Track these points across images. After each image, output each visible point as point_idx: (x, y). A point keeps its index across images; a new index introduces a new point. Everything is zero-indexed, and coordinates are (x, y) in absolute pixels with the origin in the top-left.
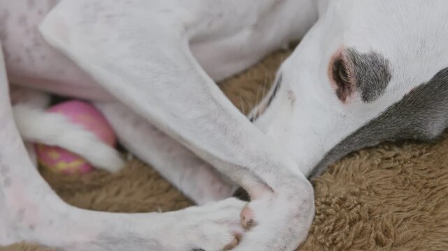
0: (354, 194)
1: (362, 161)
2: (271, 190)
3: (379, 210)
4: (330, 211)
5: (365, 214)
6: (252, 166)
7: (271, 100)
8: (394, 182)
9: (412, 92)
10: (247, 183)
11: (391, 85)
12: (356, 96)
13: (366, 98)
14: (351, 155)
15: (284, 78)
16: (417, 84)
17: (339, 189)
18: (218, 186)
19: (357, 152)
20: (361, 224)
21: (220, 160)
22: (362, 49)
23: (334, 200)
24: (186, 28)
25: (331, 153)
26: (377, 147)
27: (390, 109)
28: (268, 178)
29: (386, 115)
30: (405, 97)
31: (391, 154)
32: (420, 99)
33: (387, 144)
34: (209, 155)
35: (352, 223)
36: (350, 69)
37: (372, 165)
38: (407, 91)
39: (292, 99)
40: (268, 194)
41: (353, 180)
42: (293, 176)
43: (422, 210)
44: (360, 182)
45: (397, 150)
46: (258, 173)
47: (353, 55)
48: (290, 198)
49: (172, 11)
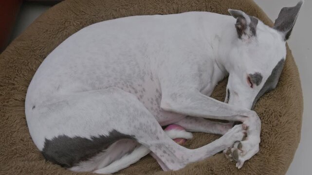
1: (262, 101)
2: (247, 117)
3: (275, 109)
4: (264, 115)
5: (273, 111)
6: (239, 114)
7: (228, 97)
8: (274, 101)
9: (268, 79)
10: (239, 119)
11: (263, 79)
12: (255, 85)
13: (258, 85)
15: (230, 90)
16: (269, 76)
17: (261, 110)
18: (225, 127)
19: (259, 99)
20: (273, 114)
21: (228, 117)
22: (253, 73)
23: (263, 112)
25: (254, 102)
27: (264, 85)
28: (245, 114)
29: (264, 87)
31: (267, 95)
32: (270, 80)
33: (266, 93)
34: (225, 117)
35: (271, 115)
36: (251, 79)
37: (266, 100)
39: (236, 94)
40: (246, 119)
41: (264, 106)
43: (285, 104)
44: (266, 105)
45: (269, 94)
46: (241, 114)
47: (251, 75)
48: (253, 116)
49: (192, 87)
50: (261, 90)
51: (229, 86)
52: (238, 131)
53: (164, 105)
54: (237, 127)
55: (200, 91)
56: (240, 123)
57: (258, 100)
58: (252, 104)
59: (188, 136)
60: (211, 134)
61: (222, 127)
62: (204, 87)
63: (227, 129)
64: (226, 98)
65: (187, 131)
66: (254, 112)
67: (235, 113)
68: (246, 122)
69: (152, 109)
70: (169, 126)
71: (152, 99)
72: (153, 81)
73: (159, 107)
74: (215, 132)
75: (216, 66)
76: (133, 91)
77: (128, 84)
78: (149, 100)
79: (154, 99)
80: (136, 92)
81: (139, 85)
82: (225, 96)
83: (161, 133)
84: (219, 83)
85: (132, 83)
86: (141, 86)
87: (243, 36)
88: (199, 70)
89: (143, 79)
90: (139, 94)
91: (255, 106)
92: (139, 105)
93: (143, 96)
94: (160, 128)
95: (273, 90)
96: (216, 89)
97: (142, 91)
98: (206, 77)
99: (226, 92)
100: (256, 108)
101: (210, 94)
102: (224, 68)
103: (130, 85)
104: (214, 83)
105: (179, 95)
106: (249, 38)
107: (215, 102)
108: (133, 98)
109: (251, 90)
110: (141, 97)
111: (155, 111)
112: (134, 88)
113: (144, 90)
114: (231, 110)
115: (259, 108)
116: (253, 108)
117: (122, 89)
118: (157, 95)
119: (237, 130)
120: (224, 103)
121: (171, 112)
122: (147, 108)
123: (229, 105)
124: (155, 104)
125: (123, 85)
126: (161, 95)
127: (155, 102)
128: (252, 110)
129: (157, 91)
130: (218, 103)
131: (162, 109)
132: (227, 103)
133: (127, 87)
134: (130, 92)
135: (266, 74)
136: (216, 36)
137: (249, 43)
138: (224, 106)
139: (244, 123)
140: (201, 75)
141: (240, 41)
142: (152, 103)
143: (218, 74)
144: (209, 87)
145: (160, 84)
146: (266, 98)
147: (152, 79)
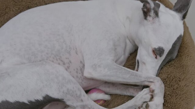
0: (169, 75)
1: (165, 68)
2: (153, 82)
3: (176, 75)
4: (167, 80)
5: (174, 77)
6: (146, 80)
7: (138, 66)
8: (174, 69)
9: (169, 51)
11: (165, 52)
12: (158, 57)
13: (160, 56)
14: (162, 69)
15: (139, 60)
16: (169, 49)
17: (164, 76)
18: (136, 90)
19: (163, 67)
20: (174, 79)
21: (138, 82)
22: (157, 47)
23: (166, 78)
24: (113, 60)
25: (158, 70)
26: (166, 64)
27: (166, 56)
28: (151, 80)
29: (166, 58)
30: (168, 53)
31: (170, 64)
32: (171, 52)
33: (168, 62)
34: (135, 82)
35: (172, 80)
37: (168, 68)
38: (168, 51)
39: (144, 63)
41: (166, 73)
42: (155, 78)
43: (183, 71)
44: (168, 72)
45: (170, 63)
46: (148, 80)
47: (155, 49)
48: (158, 81)
49: (109, 59)
50: (164, 60)
51: (138, 58)
52: (146, 94)
53: (87, 74)
54: (146, 90)
55: (116, 62)
56: (147, 87)
57: (161, 68)
58: (157, 72)
59: (107, 97)
60: (125, 96)
61: (134, 90)
62: (119, 58)
63: (138, 92)
64: (136, 67)
65: (106, 94)
66: (158, 78)
67: (143, 80)
68: (152, 86)
69: (77, 77)
70: (92, 91)
71: (77, 69)
72: (77, 54)
73: (83, 75)
74: (128, 94)
75: (128, 41)
76: (61, 63)
77: (58, 58)
78: (74, 70)
79: (79, 69)
80: (64, 64)
81: (66, 58)
82: (136, 65)
83: (84, 96)
84: (131, 54)
85: (61, 57)
86: (68, 59)
87: (148, 18)
88: (114, 45)
89: (69, 53)
90: (67, 65)
91: (160, 73)
92: (66, 74)
93: (70, 67)
94: (83, 92)
95: (173, 60)
96: (128, 59)
97: (69, 63)
98: (120, 50)
99: (136, 62)
100: (160, 75)
101: (123, 64)
102: (134, 42)
103: (59, 59)
104: (127, 54)
105: (99, 66)
106: (153, 19)
107: (127, 70)
108: (61, 69)
109: (156, 60)
110: (68, 67)
111: (79, 79)
112: (62, 61)
113: (70, 62)
114: (140, 77)
115: (163, 74)
116: (158, 75)
117: (53, 61)
118: (81, 65)
119: (145, 92)
120: (135, 71)
121: (92, 79)
122: (73, 77)
123: (139, 73)
124: (80, 73)
125: (54, 58)
126: (84, 65)
127: (79, 71)
128: (157, 76)
129: (81, 62)
130: (129, 71)
131: (85, 77)
132: (137, 71)
133: (57, 60)
134: (59, 64)
135: (167, 48)
136: (128, 18)
137: (153, 23)
138: (134, 74)
139: (151, 87)
140: (116, 49)
141: (145, 21)
142: (77, 72)
143: (129, 48)
144: (123, 58)
145: (83, 57)
146: (168, 67)
147: (76, 53)
